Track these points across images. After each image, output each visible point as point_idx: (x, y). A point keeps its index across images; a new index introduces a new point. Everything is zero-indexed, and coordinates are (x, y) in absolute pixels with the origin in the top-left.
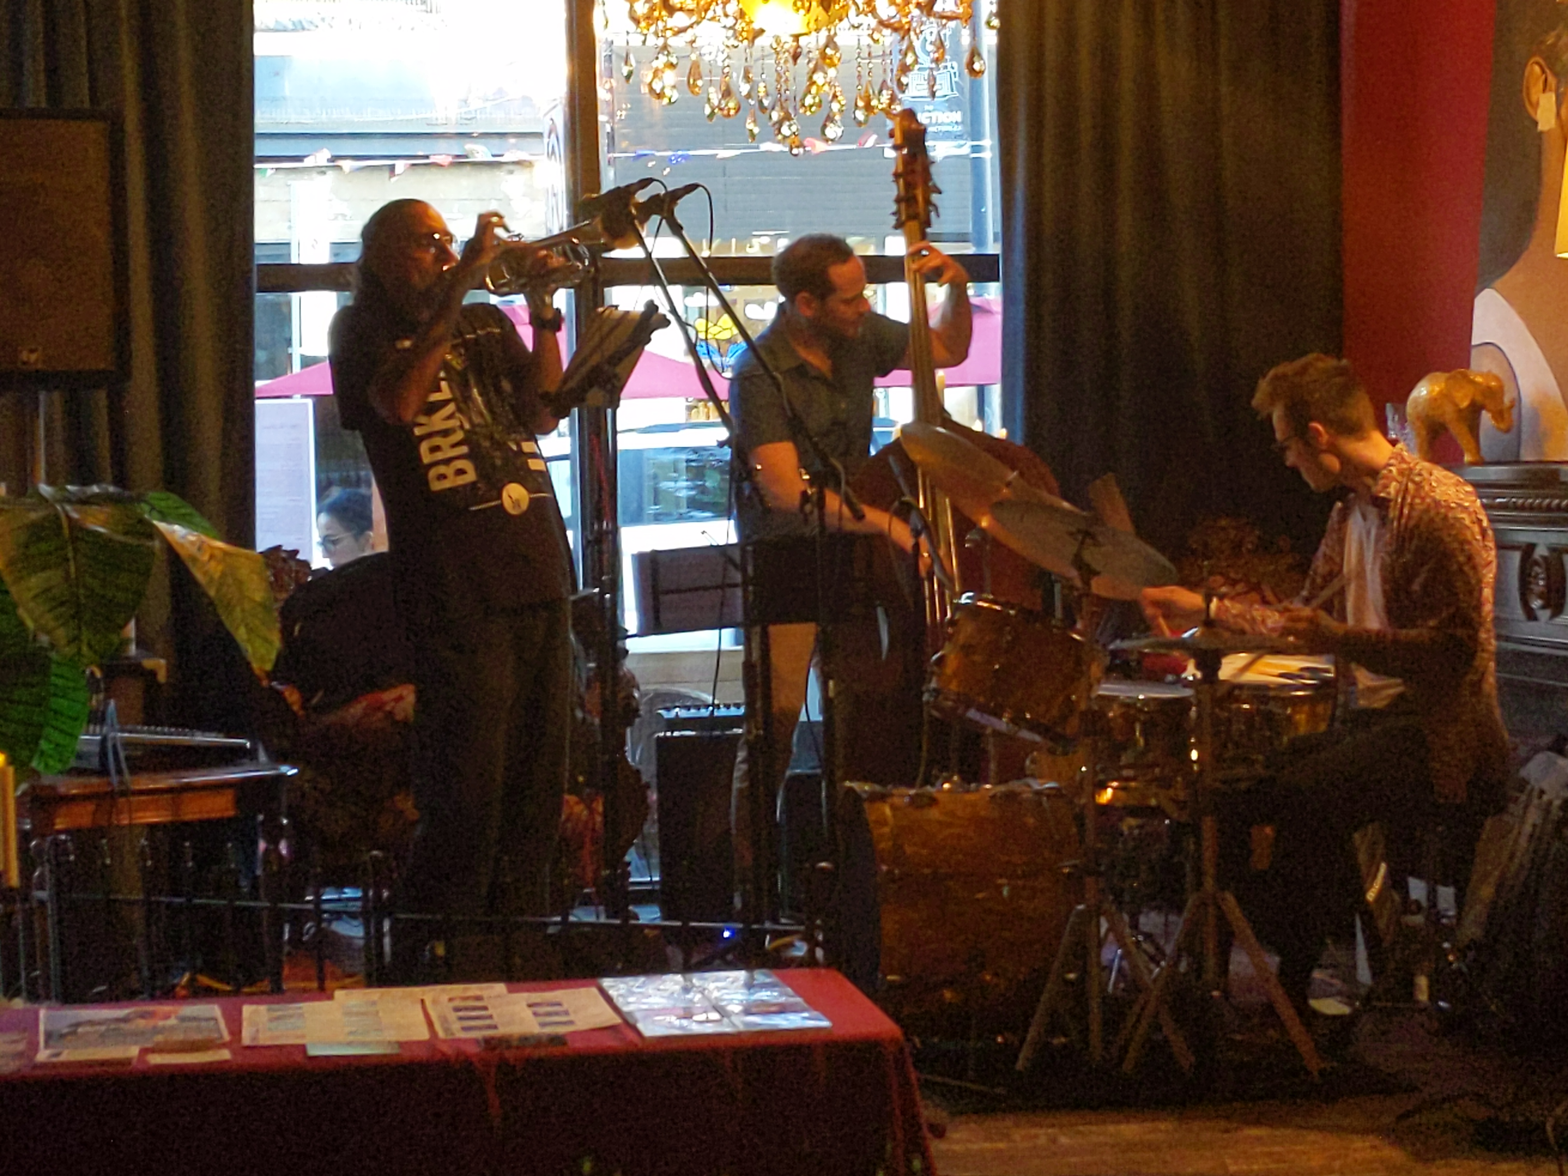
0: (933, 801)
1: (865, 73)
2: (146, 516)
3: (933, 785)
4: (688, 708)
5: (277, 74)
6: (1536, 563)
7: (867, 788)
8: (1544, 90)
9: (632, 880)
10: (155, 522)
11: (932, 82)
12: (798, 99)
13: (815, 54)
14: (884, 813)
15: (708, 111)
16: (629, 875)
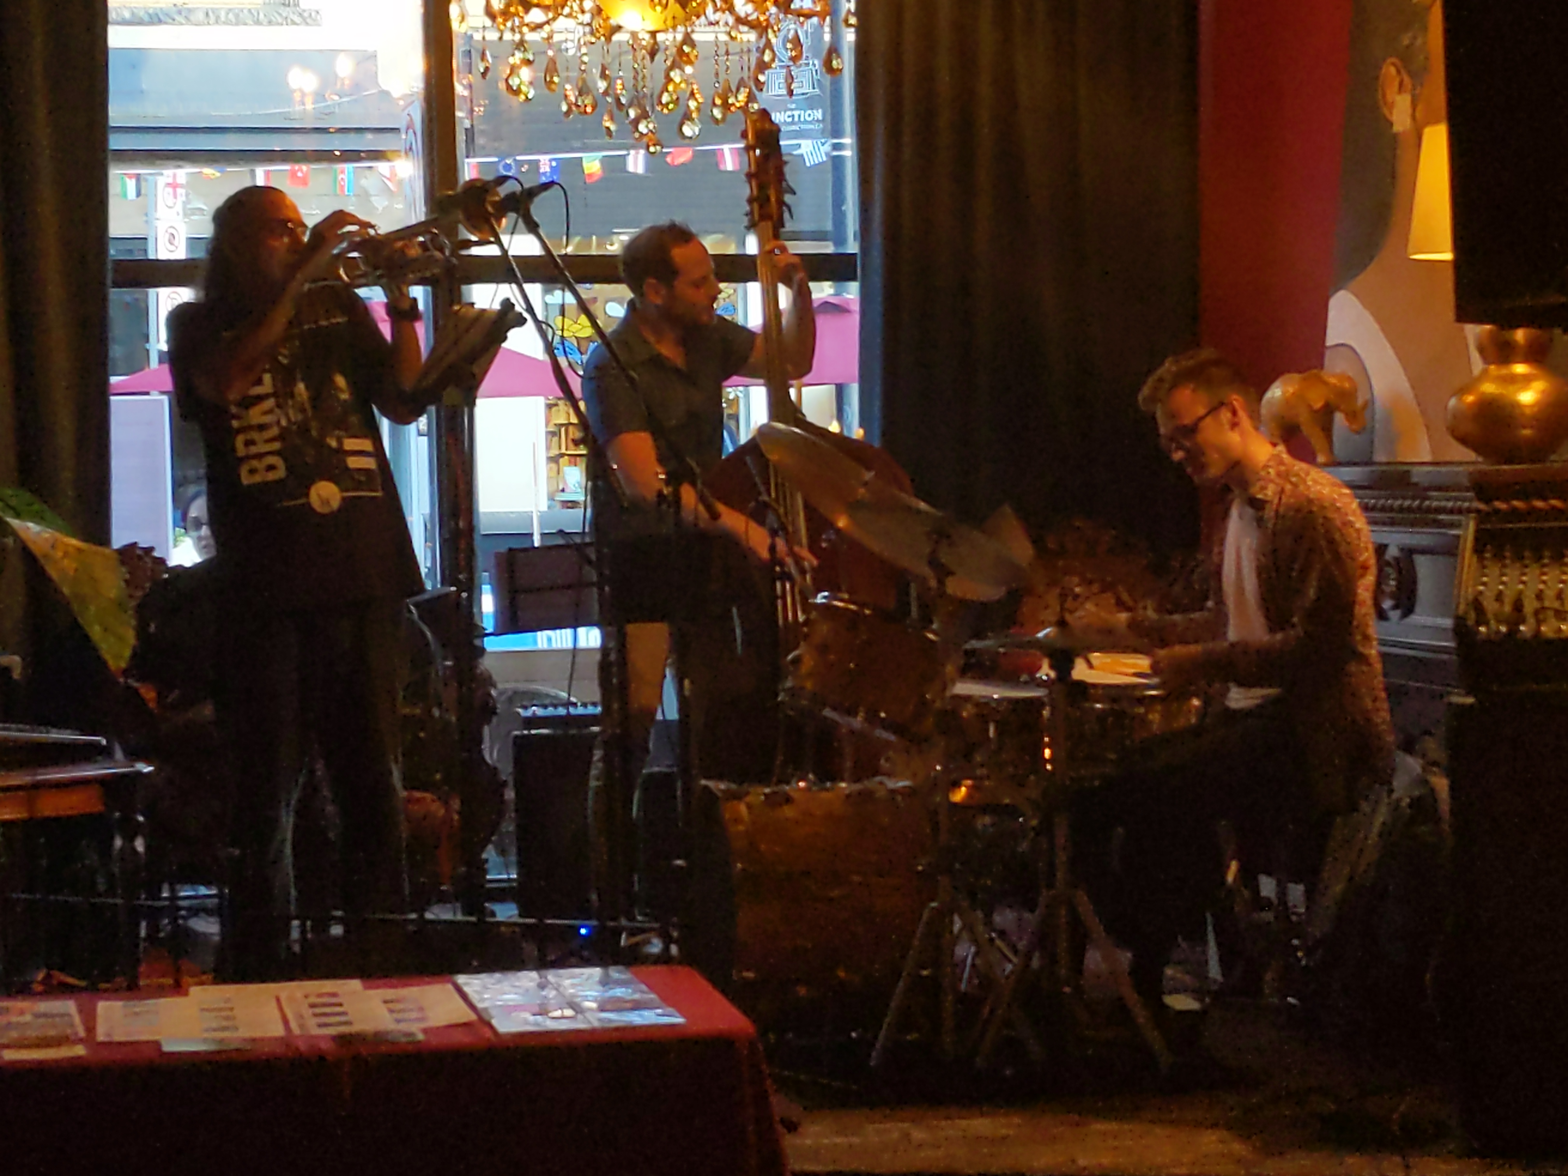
0: (788, 800)
1: (722, 71)
3: (788, 783)
4: (545, 707)
5: (132, 67)
6: (1388, 564)
7: (722, 786)
8: (1400, 92)
9: (488, 877)
10: (8, 519)
12: (655, 97)
13: (673, 51)
14: (739, 812)
15: (564, 108)
16: (485, 872)
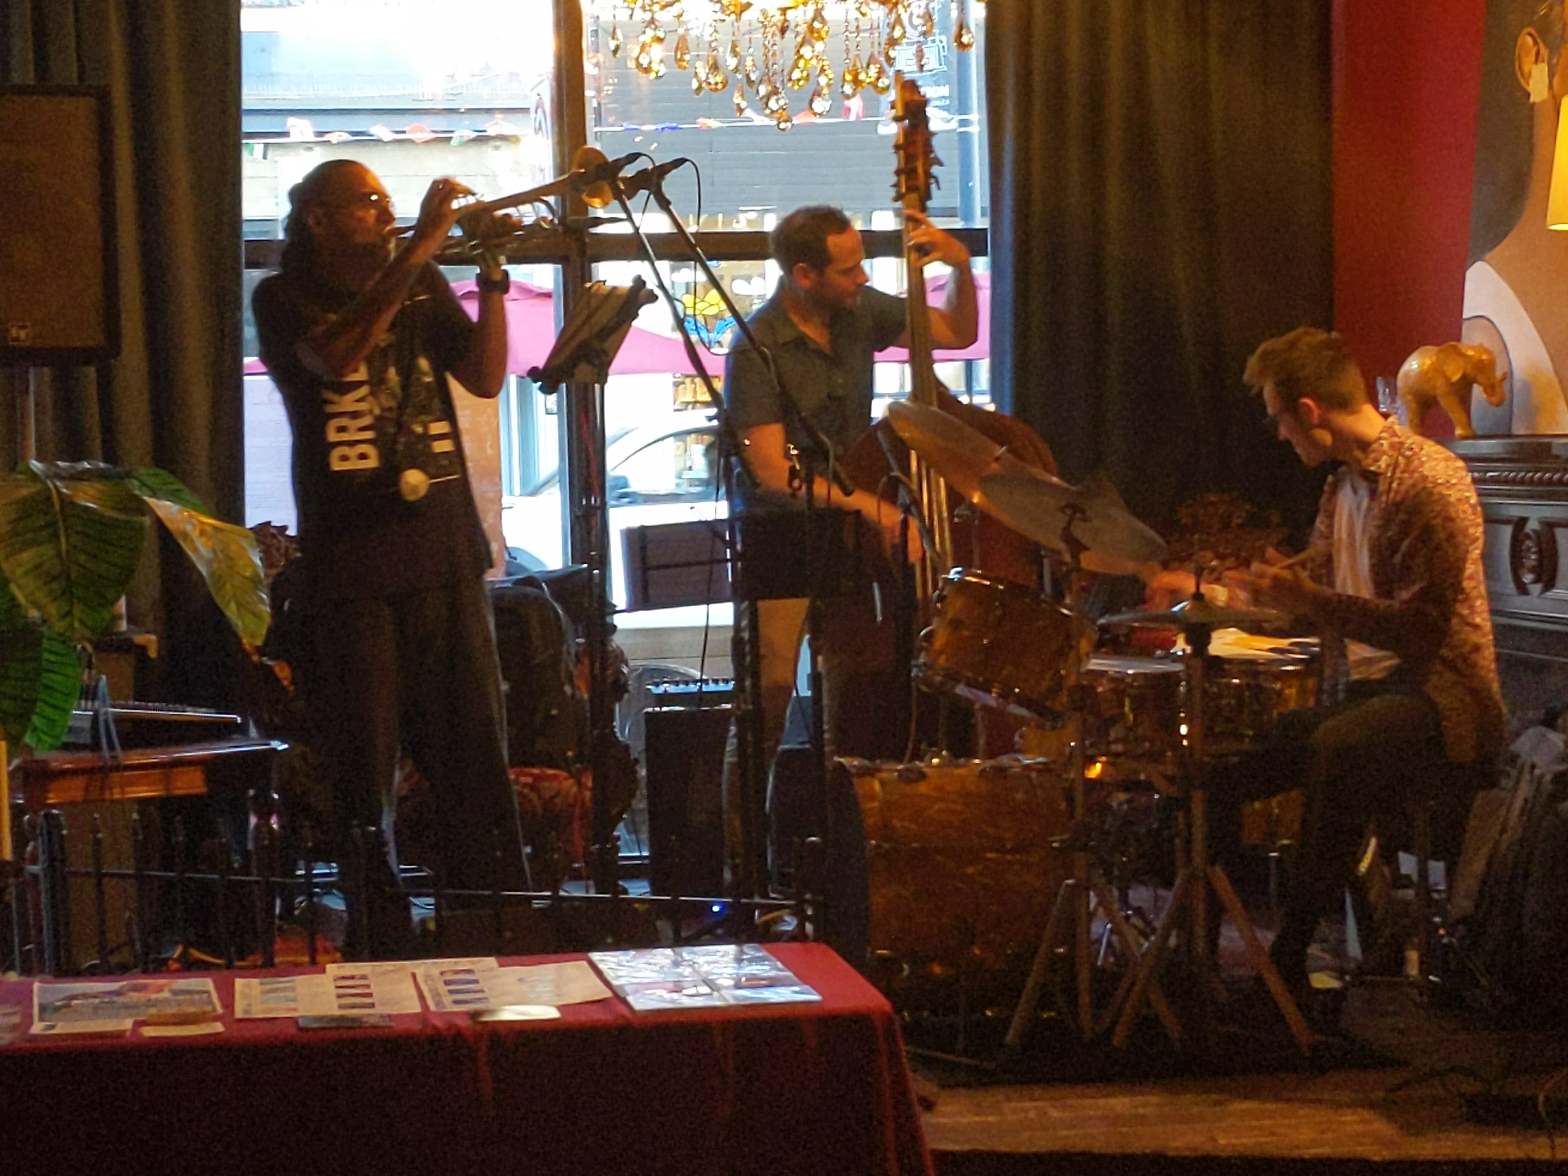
0: (923, 776)
1: (852, 47)
2: (137, 492)
3: (921, 760)
4: (677, 683)
5: (263, 50)
6: (1528, 537)
7: (855, 763)
8: (1536, 62)
9: (621, 854)
10: (146, 498)
11: (920, 54)
12: (785, 73)
13: (803, 28)
14: (873, 788)
15: (695, 85)
16: (618, 849)
